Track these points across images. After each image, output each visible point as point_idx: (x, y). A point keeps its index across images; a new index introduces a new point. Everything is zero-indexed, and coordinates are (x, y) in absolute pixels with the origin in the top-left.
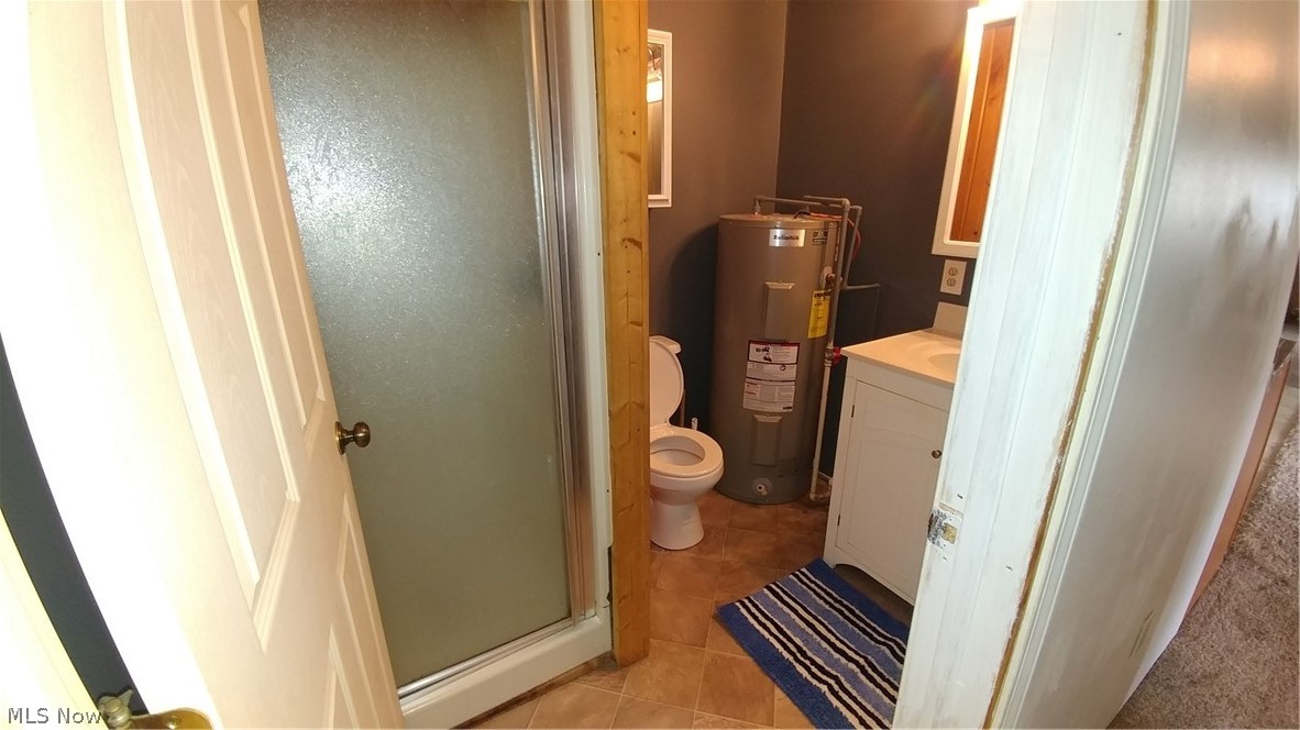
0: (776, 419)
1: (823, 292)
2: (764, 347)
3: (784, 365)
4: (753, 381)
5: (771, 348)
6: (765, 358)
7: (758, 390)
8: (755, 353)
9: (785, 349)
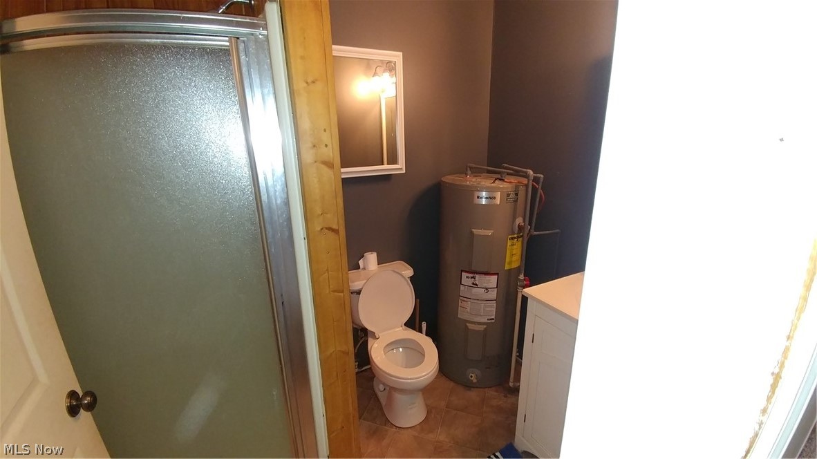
0: (482, 328)
1: (516, 236)
2: (472, 275)
3: (487, 289)
4: (465, 299)
5: (477, 277)
6: (473, 284)
7: (468, 305)
8: (466, 279)
9: (488, 277)
